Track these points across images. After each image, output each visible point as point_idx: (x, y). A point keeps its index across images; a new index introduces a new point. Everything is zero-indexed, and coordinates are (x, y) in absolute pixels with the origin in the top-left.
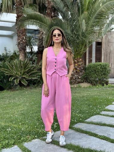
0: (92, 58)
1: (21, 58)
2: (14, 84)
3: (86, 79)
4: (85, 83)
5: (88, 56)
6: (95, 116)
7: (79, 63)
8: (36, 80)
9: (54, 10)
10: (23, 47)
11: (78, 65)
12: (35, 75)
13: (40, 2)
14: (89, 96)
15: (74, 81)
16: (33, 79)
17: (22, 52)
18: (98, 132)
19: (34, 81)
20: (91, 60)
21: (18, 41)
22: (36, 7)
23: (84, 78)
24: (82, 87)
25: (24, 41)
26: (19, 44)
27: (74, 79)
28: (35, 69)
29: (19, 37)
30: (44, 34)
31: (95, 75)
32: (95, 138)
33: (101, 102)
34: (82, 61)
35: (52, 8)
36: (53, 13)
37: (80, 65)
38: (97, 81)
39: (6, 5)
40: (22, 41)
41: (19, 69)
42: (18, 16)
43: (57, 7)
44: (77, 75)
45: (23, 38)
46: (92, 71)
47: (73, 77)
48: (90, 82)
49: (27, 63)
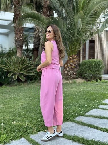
0: (85, 55)
1: (18, 54)
2: (12, 80)
3: (80, 75)
4: (80, 78)
5: (82, 53)
6: (94, 110)
7: (74, 60)
8: (33, 76)
9: (50, 9)
10: (20, 44)
11: (73, 61)
12: (32, 71)
13: (37, 1)
14: (85, 91)
15: (70, 76)
16: (31, 75)
17: (19, 49)
18: (99, 125)
19: (31, 77)
20: (85, 57)
21: (16, 38)
22: (33, 6)
23: (78, 73)
24: (78, 82)
25: (21, 38)
26: (17, 41)
27: (69, 75)
28: (33, 65)
29: (17, 35)
31: (90, 71)
32: (97, 130)
33: (98, 96)
34: (77, 58)
35: (48, 7)
36: (49, 12)
37: (75, 62)
38: (91, 77)
39: (5, 4)
40: (19, 38)
41: (17, 66)
42: (16, 15)
43: (53, 6)
44: (72, 71)
45: (21, 36)
46: (87, 68)
47: (69, 73)
48: (85, 78)
49: (24, 59)
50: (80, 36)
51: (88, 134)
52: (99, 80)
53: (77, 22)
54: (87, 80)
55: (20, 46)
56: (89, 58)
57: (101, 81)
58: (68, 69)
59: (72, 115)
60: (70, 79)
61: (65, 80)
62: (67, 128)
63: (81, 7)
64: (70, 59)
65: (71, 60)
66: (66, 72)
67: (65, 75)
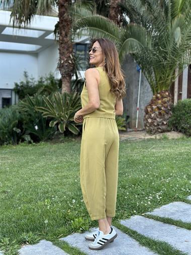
0: (181, 91)
1: (65, 89)
2: (54, 132)
3: (175, 126)
4: (173, 132)
5: (177, 88)
7: (164, 100)
9: (121, 10)
10: (68, 71)
11: (162, 102)
14: (189, 152)
15: (156, 128)
17: (66, 80)
20: (181, 94)
21: (61, 62)
22: (93, 6)
23: (171, 123)
24: (170, 138)
25: (70, 62)
26: (63, 66)
27: (155, 126)
29: (62, 55)
34: (169, 96)
35: (117, 7)
36: (119, 16)
37: (165, 103)
40: (67, 61)
41: (64, 108)
42: (62, 21)
43: (130, 6)
44: (160, 118)
45: (70, 57)
46: (188, 113)
47: (154, 122)
48: (183, 131)
49: (76, 98)
50: (175, 57)
53: (173, 34)
54: (187, 135)
55: (68, 73)
56: (189, 97)
58: (153, 115)
59: (182, 191)
60: (156, 132)
61: (147, 135)
62: (177, 211)
63: (179, 7)
64: (157, 98)
65: (159, 100)
66: (150, 121)
67: (148, 125)
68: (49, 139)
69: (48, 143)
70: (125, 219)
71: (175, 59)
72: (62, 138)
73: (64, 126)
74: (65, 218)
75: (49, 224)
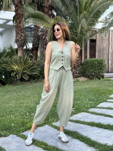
0: (87, 54)
1: (20, 54)
2: (14, 79)
3: (83, 74)
4: (82, 77)
5: (84, 53)
6: (103, 103)
8: (36, 75)
9: (51, 9)
10: (21, 43)
12: (34, 70)
13: (38, 1)
14: (90, 88)
16: (34, 74)
17: (20, 49)
18: (111, 114)
19: (34, 76)
20: (87, 56)
21: (17, 38)
22: (35, 6)
23: (81, 72)
24: (80, 80)
25: (22, 38)
26: (18, 41)
28: (35, 64)
29: (18, 34)
30: (39, 31)
31: (92, 69)
33: (104, 92)
34: (79, 57)
35: (49, 7)
36: (50, 12)
38: (94, 75)
39: (7, 4)
40: (21, 38)
41: (19, 65)
42: (17, 14)
43: (56, 6)
44: (75, 70)
45: (22, 35)
46: (90, 66)
48: (87, 77)
49: (26, 59)
50: (82, 35)
51: (103, 120)
52: (101, 78)
54: (89, 79)
55: (22, 45)
56: (90, 57)
57: (104, 79)
59: (85, 107)
62: (83, 117)
63: (83, 7)
68: (11, 83)
69: (11, 85)
70: (55, 122)
71: (82, 36)
72: (19, 82)
73: (20, 75)
74: (23, 123)
75: (14, 127)
